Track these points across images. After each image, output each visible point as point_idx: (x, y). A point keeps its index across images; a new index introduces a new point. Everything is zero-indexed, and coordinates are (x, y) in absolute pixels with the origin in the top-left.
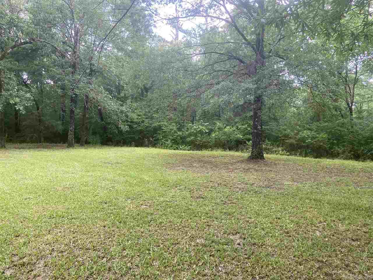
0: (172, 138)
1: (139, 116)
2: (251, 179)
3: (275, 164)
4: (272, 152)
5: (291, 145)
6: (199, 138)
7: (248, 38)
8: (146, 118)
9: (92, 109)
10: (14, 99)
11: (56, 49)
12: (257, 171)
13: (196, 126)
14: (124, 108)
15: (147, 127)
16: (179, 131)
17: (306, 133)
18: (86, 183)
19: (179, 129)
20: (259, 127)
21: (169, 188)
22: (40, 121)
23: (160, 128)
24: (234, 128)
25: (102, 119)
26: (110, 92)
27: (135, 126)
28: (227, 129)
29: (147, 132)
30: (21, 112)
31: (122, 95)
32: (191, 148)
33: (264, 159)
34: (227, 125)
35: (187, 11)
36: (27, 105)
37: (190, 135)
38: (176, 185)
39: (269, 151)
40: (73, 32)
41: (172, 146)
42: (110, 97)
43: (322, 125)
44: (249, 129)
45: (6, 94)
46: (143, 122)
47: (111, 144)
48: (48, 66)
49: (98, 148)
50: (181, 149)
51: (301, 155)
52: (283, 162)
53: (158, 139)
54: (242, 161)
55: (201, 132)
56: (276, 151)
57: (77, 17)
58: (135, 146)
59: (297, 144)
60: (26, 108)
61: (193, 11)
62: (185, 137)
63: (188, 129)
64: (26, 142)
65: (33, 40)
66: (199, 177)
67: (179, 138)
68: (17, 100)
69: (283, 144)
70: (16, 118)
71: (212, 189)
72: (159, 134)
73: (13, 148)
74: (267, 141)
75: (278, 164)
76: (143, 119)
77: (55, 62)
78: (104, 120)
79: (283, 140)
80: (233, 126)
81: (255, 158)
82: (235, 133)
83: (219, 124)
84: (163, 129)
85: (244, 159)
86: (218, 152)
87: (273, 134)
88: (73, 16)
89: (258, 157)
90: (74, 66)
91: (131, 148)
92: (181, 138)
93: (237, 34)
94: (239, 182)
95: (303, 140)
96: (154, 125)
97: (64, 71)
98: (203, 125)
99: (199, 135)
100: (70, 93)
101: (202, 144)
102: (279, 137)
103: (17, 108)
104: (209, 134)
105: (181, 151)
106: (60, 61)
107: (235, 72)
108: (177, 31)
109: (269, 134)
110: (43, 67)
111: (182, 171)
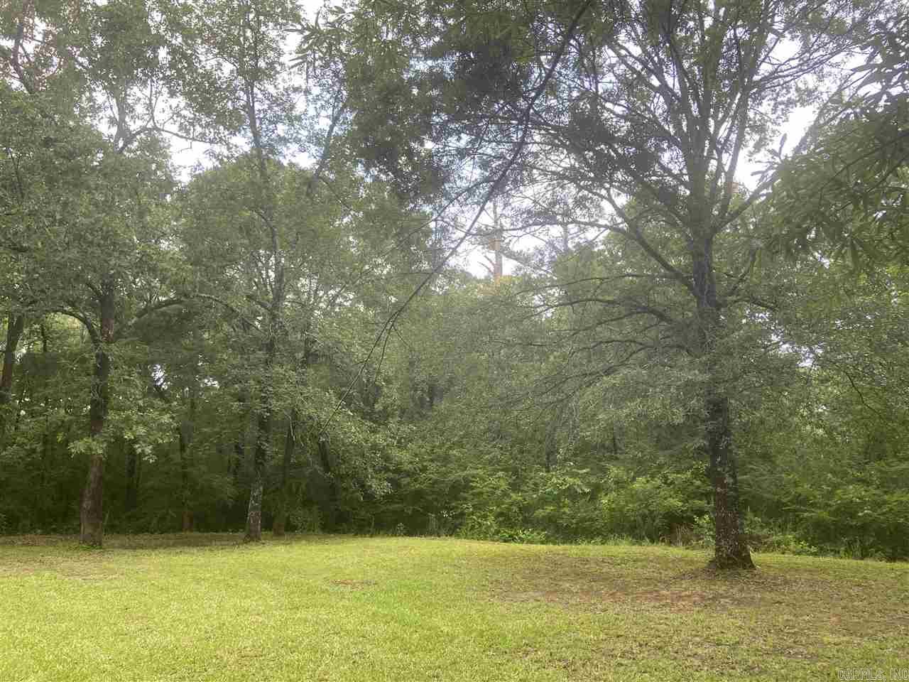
0: (499, 510)
1: (416, 455)
2: (729, 629)
3: (786, 582)
4: (770, 547)
5: (818, 524)
6: (566, 510)
7: (673, 262)
8: (432, 461)
9: (306, 444)
10: (134, 429)
11: (233, 311)
12: (739, 602)
13: (558, 478)
14: (379, 439)
15: (436, 482)
16: (514, 491)
17: (853, 492)
18: (293, 642)
19: (515, 487)
20: (729, 480)
21: (506, 656)
22: (185, 476)
23: (465, 485)
24: (658, 482)
25: (327, 467)
26: (348, 400)
27: (405, 481)
28: (640, 484)
29: (434, 496)
30: (146, 458)
31: (378, 407)
32: (547, 537)
33: (752, 566)
34: (638, 474)
35: (525, 215)
36: (160, 441)
37: (543, 501)
38: (524, 649)
39: (762, 544)
40: (272, 274)
41: (497, 532)
42: (349, 413)
43: (893, 469)
44: (698, 483)
45: (117, 417)
46: (424, 469)
47: (346, 530)
48: (213, 350)
49: (316, 542)
50: (522, 540)
51: (849, 552)
52: (806, 575)
53: (462, 514)
54: (694, 576)
55: (572, 494)
56: (779, 544)
57: (281, 244)
58: (405, 534)
59: (834, 523)
60: (158, 449)
61: (539, 214)
62: (531, 506)
63: (535, 484)
64: (147, 531)
65: (186, 296)
66: (582, 623)
67: (515, 509)
68: (141, 430)
69: (795, 523)
70: (131, 472)
71: (625, 662)
72: (465, 499)
73: (119, 547)
74: (750, 515)
75: (795, 582)
76: (425, 464)
77: (228, 340)
78: (332, 469)
79: (795, 511)
80: (653, 477)
81: (729, 566)
82: (662, 493)
83: (615, 471)
84: (472, 488)
85: (697, 570)
86: (622, 548)
87: (766, 495)
88: (274, 242)
89: (735, 563)
90: (270, 347)
91: (394, 538)
92: (520, 509)
93: (643, 254)
94: (698, 639)
95: (848, 510)
96: (452, 477)
97: (248, 360)
98: (574, 475)
99: (567, 501)
100: (259, 408)
101: (576, 524)
102: (783, 503)
103: (139, 450)
104: (593, 497)
105: (523, 546)
106: (238, 336)
107: (650, 342)
108: (498, 257)
109: (753, 497)
110: (201, 352)
111: (535, 604)
